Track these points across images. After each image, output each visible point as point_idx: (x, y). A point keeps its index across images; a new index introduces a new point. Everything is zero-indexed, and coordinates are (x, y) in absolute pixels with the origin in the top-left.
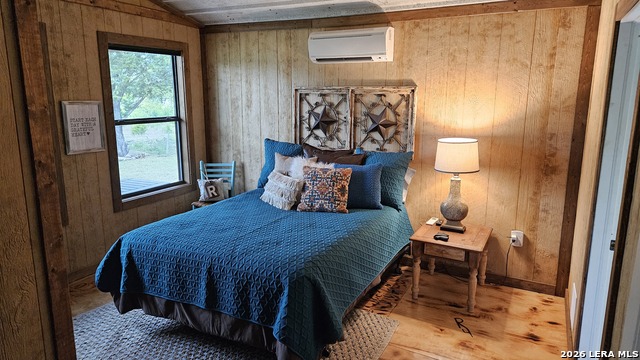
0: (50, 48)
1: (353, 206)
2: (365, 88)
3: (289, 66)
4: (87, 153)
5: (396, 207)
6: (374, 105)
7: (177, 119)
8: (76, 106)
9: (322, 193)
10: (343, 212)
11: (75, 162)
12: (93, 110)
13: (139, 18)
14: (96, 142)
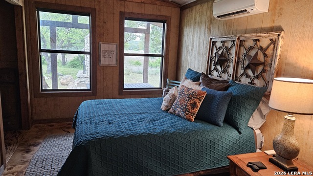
0: (97, 19)
1: (200, 118)
2: (246, 35)
3: (210, 24)
4: (108, 66)
5: (237, 129)
6: (251, 48)
7: (162, 56)
8: (106, 45)
9: (181, 104)
10: (190, 120)
11: (103, 69)
12: (113, 47)
13: (143, 4)
14: (113, 61)
